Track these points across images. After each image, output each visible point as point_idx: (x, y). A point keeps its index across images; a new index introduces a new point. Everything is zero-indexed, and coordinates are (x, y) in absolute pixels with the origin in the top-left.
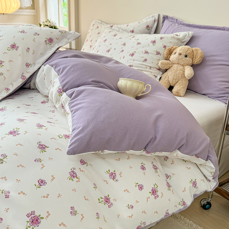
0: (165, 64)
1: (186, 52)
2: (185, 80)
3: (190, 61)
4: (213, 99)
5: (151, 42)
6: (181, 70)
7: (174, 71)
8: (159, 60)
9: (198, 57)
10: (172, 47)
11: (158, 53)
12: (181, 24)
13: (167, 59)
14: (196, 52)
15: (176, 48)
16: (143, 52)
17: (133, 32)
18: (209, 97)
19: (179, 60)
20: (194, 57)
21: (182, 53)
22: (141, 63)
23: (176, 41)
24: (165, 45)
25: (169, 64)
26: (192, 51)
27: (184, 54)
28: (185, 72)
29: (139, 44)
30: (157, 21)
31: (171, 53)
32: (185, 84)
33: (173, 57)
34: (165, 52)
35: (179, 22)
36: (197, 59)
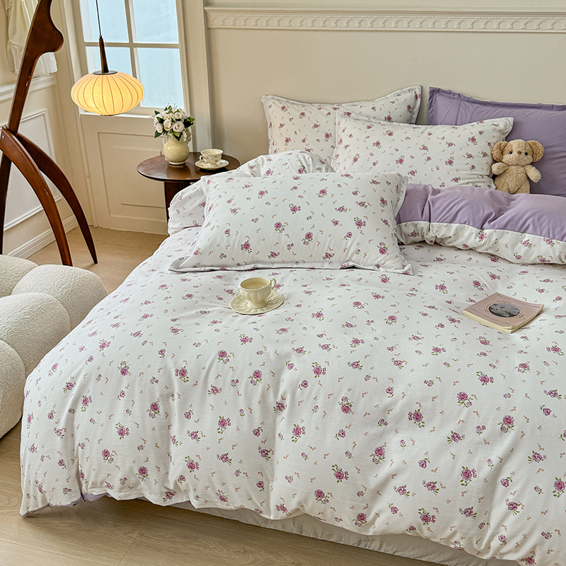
1: (525, 148)
3: (531, 159)
5: (469, 141)
11: (485, 155)
13: (498, 160)
14: (535, 146)
15: (507, 144)
16: (464, 156)
19: (519, 160)
20: (534, 153)
22: (469, 172)
24: (487, 142)
25: (504, 167)
27: (523, 151)
29: (450, 144)
33: (507, 158)
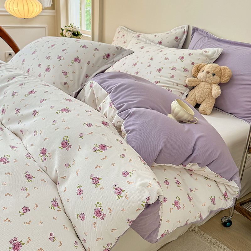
0: (193, 82)
1: (214, 70)
2: (212, 98)
3: (218, 80)
4: (239, 118)
5: (179, 58)
6: (208, 88)
7: (202, 89)
8: (186, 77)
9: (226, 76)
10: (201, 64)
11: (186, 70)
12: (211, 38)
13: (195, 76)
14: (224, 70)
15: (205, 65)
16: (170, 68)
17: (160, 43)
18: (236, 116)
19: (206, 78)
20: (222, 76)
21: (210, 72)
22: (168, 79)
23: (205, 58)
24: (193, 61)
25: (196, 81)
26: (220, 70)
27: (212, 72)
28: (212, 90)
29: (166, 59)
30: (187, 32)
31: (199, 70)
32: (211, 102)
33: (201, 75)
34: (192, 69)
35: (209, 35)
36: (225, 78)
